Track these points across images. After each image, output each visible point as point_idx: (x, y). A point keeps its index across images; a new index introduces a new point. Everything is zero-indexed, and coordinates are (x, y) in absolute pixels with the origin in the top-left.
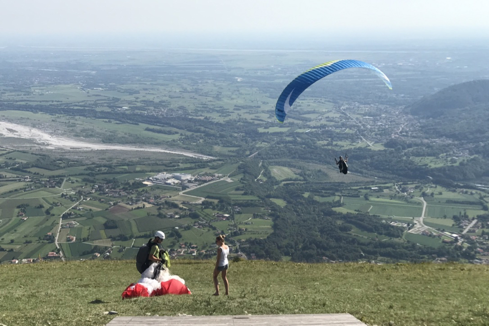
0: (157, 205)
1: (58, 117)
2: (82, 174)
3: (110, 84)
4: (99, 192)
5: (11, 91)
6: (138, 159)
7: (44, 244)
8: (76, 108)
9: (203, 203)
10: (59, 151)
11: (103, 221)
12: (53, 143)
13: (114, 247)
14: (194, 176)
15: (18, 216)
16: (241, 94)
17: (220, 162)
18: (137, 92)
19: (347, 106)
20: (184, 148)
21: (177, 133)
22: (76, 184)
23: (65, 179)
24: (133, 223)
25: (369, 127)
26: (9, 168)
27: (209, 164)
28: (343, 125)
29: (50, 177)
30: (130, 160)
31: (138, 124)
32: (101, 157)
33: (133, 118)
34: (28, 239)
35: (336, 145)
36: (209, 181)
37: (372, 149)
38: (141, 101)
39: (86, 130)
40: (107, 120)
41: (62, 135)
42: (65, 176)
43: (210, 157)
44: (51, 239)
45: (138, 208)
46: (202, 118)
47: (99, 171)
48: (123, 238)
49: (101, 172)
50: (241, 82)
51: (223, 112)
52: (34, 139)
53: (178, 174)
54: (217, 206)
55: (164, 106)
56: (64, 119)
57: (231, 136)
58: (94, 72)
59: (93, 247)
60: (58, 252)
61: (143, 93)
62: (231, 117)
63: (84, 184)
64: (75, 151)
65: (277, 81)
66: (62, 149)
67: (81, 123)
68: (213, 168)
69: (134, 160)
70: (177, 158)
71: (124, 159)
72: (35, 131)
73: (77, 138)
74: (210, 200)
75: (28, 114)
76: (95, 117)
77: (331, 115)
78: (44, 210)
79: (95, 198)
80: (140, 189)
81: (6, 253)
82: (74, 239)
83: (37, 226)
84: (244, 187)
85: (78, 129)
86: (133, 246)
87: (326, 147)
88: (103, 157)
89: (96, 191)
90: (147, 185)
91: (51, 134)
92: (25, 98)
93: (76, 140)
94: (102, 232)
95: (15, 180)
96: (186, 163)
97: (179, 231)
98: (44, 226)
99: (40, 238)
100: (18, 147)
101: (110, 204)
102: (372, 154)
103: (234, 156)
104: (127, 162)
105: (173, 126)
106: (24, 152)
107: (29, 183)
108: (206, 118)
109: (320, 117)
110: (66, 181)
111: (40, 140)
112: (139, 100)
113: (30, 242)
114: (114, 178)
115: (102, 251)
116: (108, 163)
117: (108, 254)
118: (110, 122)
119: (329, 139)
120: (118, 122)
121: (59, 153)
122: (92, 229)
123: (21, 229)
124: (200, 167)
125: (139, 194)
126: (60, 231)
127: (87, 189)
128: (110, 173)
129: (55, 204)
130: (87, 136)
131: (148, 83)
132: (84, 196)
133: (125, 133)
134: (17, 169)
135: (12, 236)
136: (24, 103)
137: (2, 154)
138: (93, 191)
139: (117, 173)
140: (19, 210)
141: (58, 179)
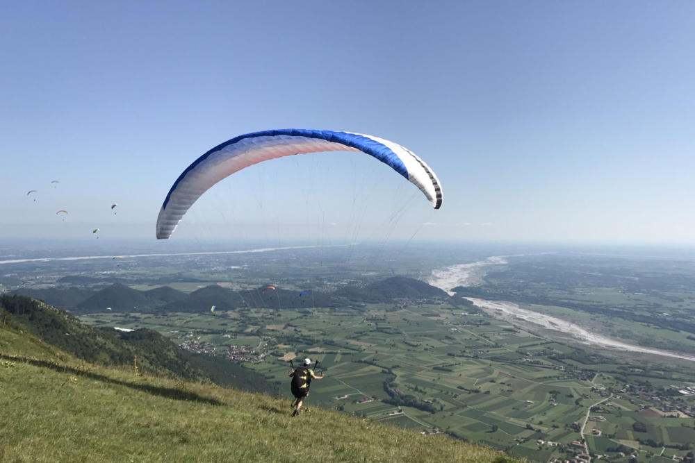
0: (694, 417)
1: (597, 317)
2: (614, 372)
3: (653, 290)
4: (630, 393)
5: (557, 290)
6: (675, 366)
7: (569, 432)
8: (615, 309)
10: (595, 347)
11: (631, 421)
12: (589, 339)
13: (641, 451)
15: (549, 401)
18: (681, 300)
22: (607, 381)
23: (597, 374)
24: (665, 431)
26: (546, 356)
29: (583, 370)
30: (667, 366)
31: (679, 332)
32: (635, 359)
33: (675, 325)
34: (556, 424)
38: (684, 309)
39: (623, 331)
40: (646, 324)
41: (599, 333)
42: (597, 371)
44: (577, 429)
45: (672, 416)
47: (632, 371)
48: (652, 444)
49: (635, 373)
56: (602, 318)
58: (637, 279)
59: (618, 446)
60: (583, 442)
61: (688, 301)
63: (615, 382)
64: (609, 349)
66: (597, 346)
67: (619, 324)
69: (671, 366)
71: (660, 364)
72: (574, 327)
73: (613, 337)
75: (570, 311)
76: (634, 320)
78: (573, 400)
79: (626, 398)
80: (675, 398)
81: (534, 432)
82: (600, 434)
83: (566, 413)
86: (662, 455)
88: (638, 359)
89: (627, 390)
90: (684, 394)
91: (588, 331)
92: (568, 296)
94: (630, 433)
95: (550, 368)
98: (571, 414)
99: (567, 425)
100: (556, 339)
101: (640, 406)
104: (663, 367)
106: (561, 344)
107: (563, 373)
110: (598, 376)
111: (578, 335)
112: (682, 308)
113: (557, 427)
114: (647, 382)
115: (629, 451)
116: (642, 365)
117: (634, 456)
118: (648, 326)
120: (657, 327)
121: (594, 349)
122: (620, 428)
123: (551, 413)
125: (674, 402)
126: (587, 423)
127: (619, 387)
128: (643, 376)
129: (585, 396)
130: (622, 337)
132: (614, 393)
133: (664, 339)
134: (554, 359)
135: (542, 418)
136: (567, 301)
137: (541, 344)
138: (624, 390)
139: (651, 377)
140: (551, 395)
141: (590, 373)
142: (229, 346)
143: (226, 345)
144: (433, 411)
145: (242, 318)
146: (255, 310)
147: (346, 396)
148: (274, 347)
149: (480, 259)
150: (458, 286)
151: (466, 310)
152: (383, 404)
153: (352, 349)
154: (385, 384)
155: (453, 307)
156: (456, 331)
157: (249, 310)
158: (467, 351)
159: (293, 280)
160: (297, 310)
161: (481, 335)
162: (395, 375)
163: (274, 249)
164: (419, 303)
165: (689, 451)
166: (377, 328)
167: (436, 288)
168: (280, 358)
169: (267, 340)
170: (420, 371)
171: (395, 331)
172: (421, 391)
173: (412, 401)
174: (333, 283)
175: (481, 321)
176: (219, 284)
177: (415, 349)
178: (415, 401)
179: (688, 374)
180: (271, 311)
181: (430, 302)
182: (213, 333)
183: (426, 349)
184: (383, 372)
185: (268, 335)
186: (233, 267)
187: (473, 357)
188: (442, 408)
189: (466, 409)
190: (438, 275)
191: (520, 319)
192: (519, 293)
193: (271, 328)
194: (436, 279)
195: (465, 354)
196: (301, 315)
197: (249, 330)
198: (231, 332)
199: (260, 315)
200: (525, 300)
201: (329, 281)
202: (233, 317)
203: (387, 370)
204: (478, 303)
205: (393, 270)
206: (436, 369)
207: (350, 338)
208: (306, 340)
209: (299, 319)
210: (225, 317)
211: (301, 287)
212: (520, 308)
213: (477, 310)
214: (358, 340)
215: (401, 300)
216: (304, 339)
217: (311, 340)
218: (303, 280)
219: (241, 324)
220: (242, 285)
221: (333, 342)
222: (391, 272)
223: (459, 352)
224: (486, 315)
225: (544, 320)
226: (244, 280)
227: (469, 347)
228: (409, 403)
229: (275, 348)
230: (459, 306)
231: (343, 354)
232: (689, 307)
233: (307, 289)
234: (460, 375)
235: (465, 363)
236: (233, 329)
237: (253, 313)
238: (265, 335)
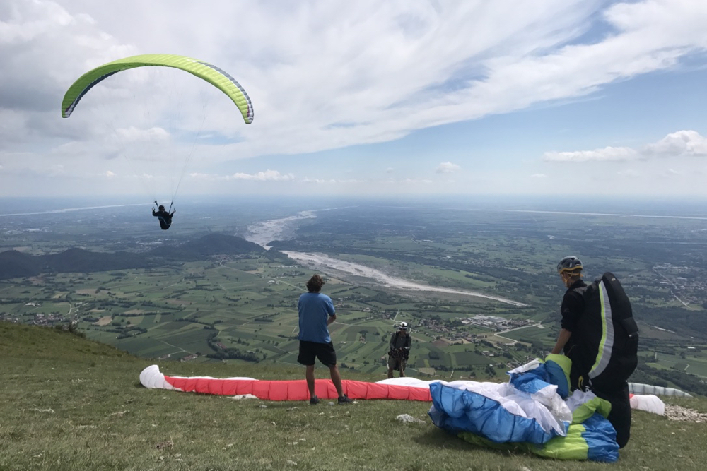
0: (475, 343)
2: (409, 310)
3: (438, 237)
4: (424, 327)
5: (360, 240)
6: (459, 301)
7: (378, 366)
8: (409, 255)
9: (516, 345)
10: (394, 289)
11: (426, 351)
12: (390, 283)
14: (508, 320)
15: (360, 340)
16: (553, 250)
17: (533, 310)
19: (659, 267)
20: (499, 294)
21: (493, 281)
22: (406, 318)
23: (398, 313)
24: (453, 357)
25: (683, 287)
26: (355, 300)
27: (523, 310)
29: (386, 310)
30: (452, 301)
31: (459, 271)
32: (426, 297)
33: (457, 267)
34: (366, 360)
35: (649, 302)
36: (523, 326)
37: (688, 309)
38: (462, 252)
39: (416, 273)
40: (433, 266)
41: (397, 276)
42: (397, 310)
43: (524, 304)
45: (457, 344)
46: (517, 269)
48: (444, 369)
49: (428, 309)
50: (553, 240)
51: (536, 265)
52: (375, 279)
53: (492, 317)
54: (530, 349)
55: (483, 257)
56: (399, 263)
57: (544, 287)
58: (424, 228)
61: (464, 246)
62: (543, 270)
63: (412, 318)
64: (406, 290)
65: (587, 240)
66: (396, 288)
67: (413, 268)
68: (526, 314)
69: (455, 301)
70: (493, 303)
71: (446, 300)
72: (376, 272)
73: (409, 279)
74: (523, 343)
75: (372, 258)
76: (424, 264)
77: (642, 274)
78: (380, 337)
79: (420, 332)
80: (460, 328)
83: (374, 349)
84: (555, 334)
85: (410, 272)
87: (638, 303)
88: (429, 296)
89: (422, 325)
90: (464, 324)
91: (388, 275)
92: (370, 245)
93: (408, 281)
94: (426, 361)
95: (359, 310)
96: (501, 308)
97: (495, 368)
98: (378, 350)
99: (375, 361)
100: (363, 284)
101: (433, 337)
102: (688, 314)
103: (545, 305)
104: (449, 302)
105: (491, 275)
106: (367, 288)
107: (369, 314)
108: (520, 269)
109: (631, 276)
111: (380, 279)
113: (368, 363)
114: (438, 316)
116: (433, 302)
118: (435, 268)
119: (642, 296)
120: (442, 268)
121: (393, 291)
122: (417, 357)
123: (361, 351)
124: (514, 313)
127: (415, 323)
128: (434, 311)
130: (416, 279)
131: (470, 237)
132: (412, 328)
133: (449, 279)
134: (361, 302)
135: (354, 356)
136: (369, 249)
137: (350, 289)
138: (420, 325)
139: (441, 311)
140: (361, 335)
141: (391, 313)
142: (34, 315)
143: (31, 314)
144: (257, 361)
145: (48, 284)
146: (62, 274)
147: (169, 356)
148: (86, 312)
149: (293, 214)
150: (274, 240)
151: (282, 263)
152: (209, 359)
153: (172, 309)
154: (208, 340)
155: (268, 260)
156: (274, 283)
157: (55, 275)
158: (285, 301)
159: (102, 241)
160: (109, 272)
161: (297, 285)
162: (218, 331)
163: (77, 209)
164: (238, 259)
165: (472, 372)
166: (197, 286)
167: (253, 243)
168: (94, 323)
169: (78, 305)
170: (242, 324)
171: (215, 288)
172: (244, 343)
173: (235, 353)
174: (147, 244)
175: (296, 272)
176: (15, 249)
177: (236, 303)
178: (239, 354)
179: (468, 306)
180: (81, 275)
181: (247, 257)
182: (14, 302)
183: (247, 303)
184: (205, 328)
185: (79, 301)
186: (31, 230)
187: (291, 306)
188: (265, 357)
189: (287, 356)
190: (254, 231)
191: (330, 268)
192: (328, 245)
193: (82, 293)
194: (252, 234)
195: (284, 304)
196: (114, 277)
197: (56, 297)
198: (36, 299)
199: (68, 280)
200: (334, 251)
201: (143, 240)
202: (36, 284)
203: (209, 327)
204: (292, 255)
205: (209, 228)
206: (257, 320)
207: (169, 298)
208: (122, 302)
209: (113, 283)
210: (28, 284)
211: (112, 249)
212: (330, 257)
213: (291, 262)
214: (178, 299)
215: (219, 257)
216: (120, 302)
217: (129, 303)
218: (113, 241)
219: (46, 291)
220: (44, 249)
221: (151, 303)
222: (207, 230)
223: (278, 303)
224: (300, 266)
225: (352, 268)
226: (47, 244)
227: (286, 297)
228: (234, 355)
229: (88, 314)
230: (275, 260)
231: (163, 314)
232: (465, 250)
233: (119, 251)
234: (280, 324)
235: (284, 312)
236: (39, 297)
237: (59, 278)
238: (75, 300)
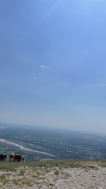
8: (28, 141)
10: (23, 150)
17: (57, 158)
19: (86, 148)
20: (50, 153)
25: (91, 154)
28: (86, 153)
43: (56, 156)
46: (55, 147)
47: (31, 156)
50: (63, 140)
55: (47, 143)
56: (25, 143)
58: (33, 134)
62: (61, 147)
71: (36, 154)
76: (32, 144)
77: (83, 150)
85: (28, 146)
88: (32, 153)
93: (27, 148)
96: (50, 157)
100: (15, 149)
105: (48, 148)
118: (35, 145)
119: (83, 156)
133: (38, 148)
136: (18, 139)
137: (11, 150)
179: (42, 156)
191: (6, 143)
200: (8, 139)
232: (43, 141)
